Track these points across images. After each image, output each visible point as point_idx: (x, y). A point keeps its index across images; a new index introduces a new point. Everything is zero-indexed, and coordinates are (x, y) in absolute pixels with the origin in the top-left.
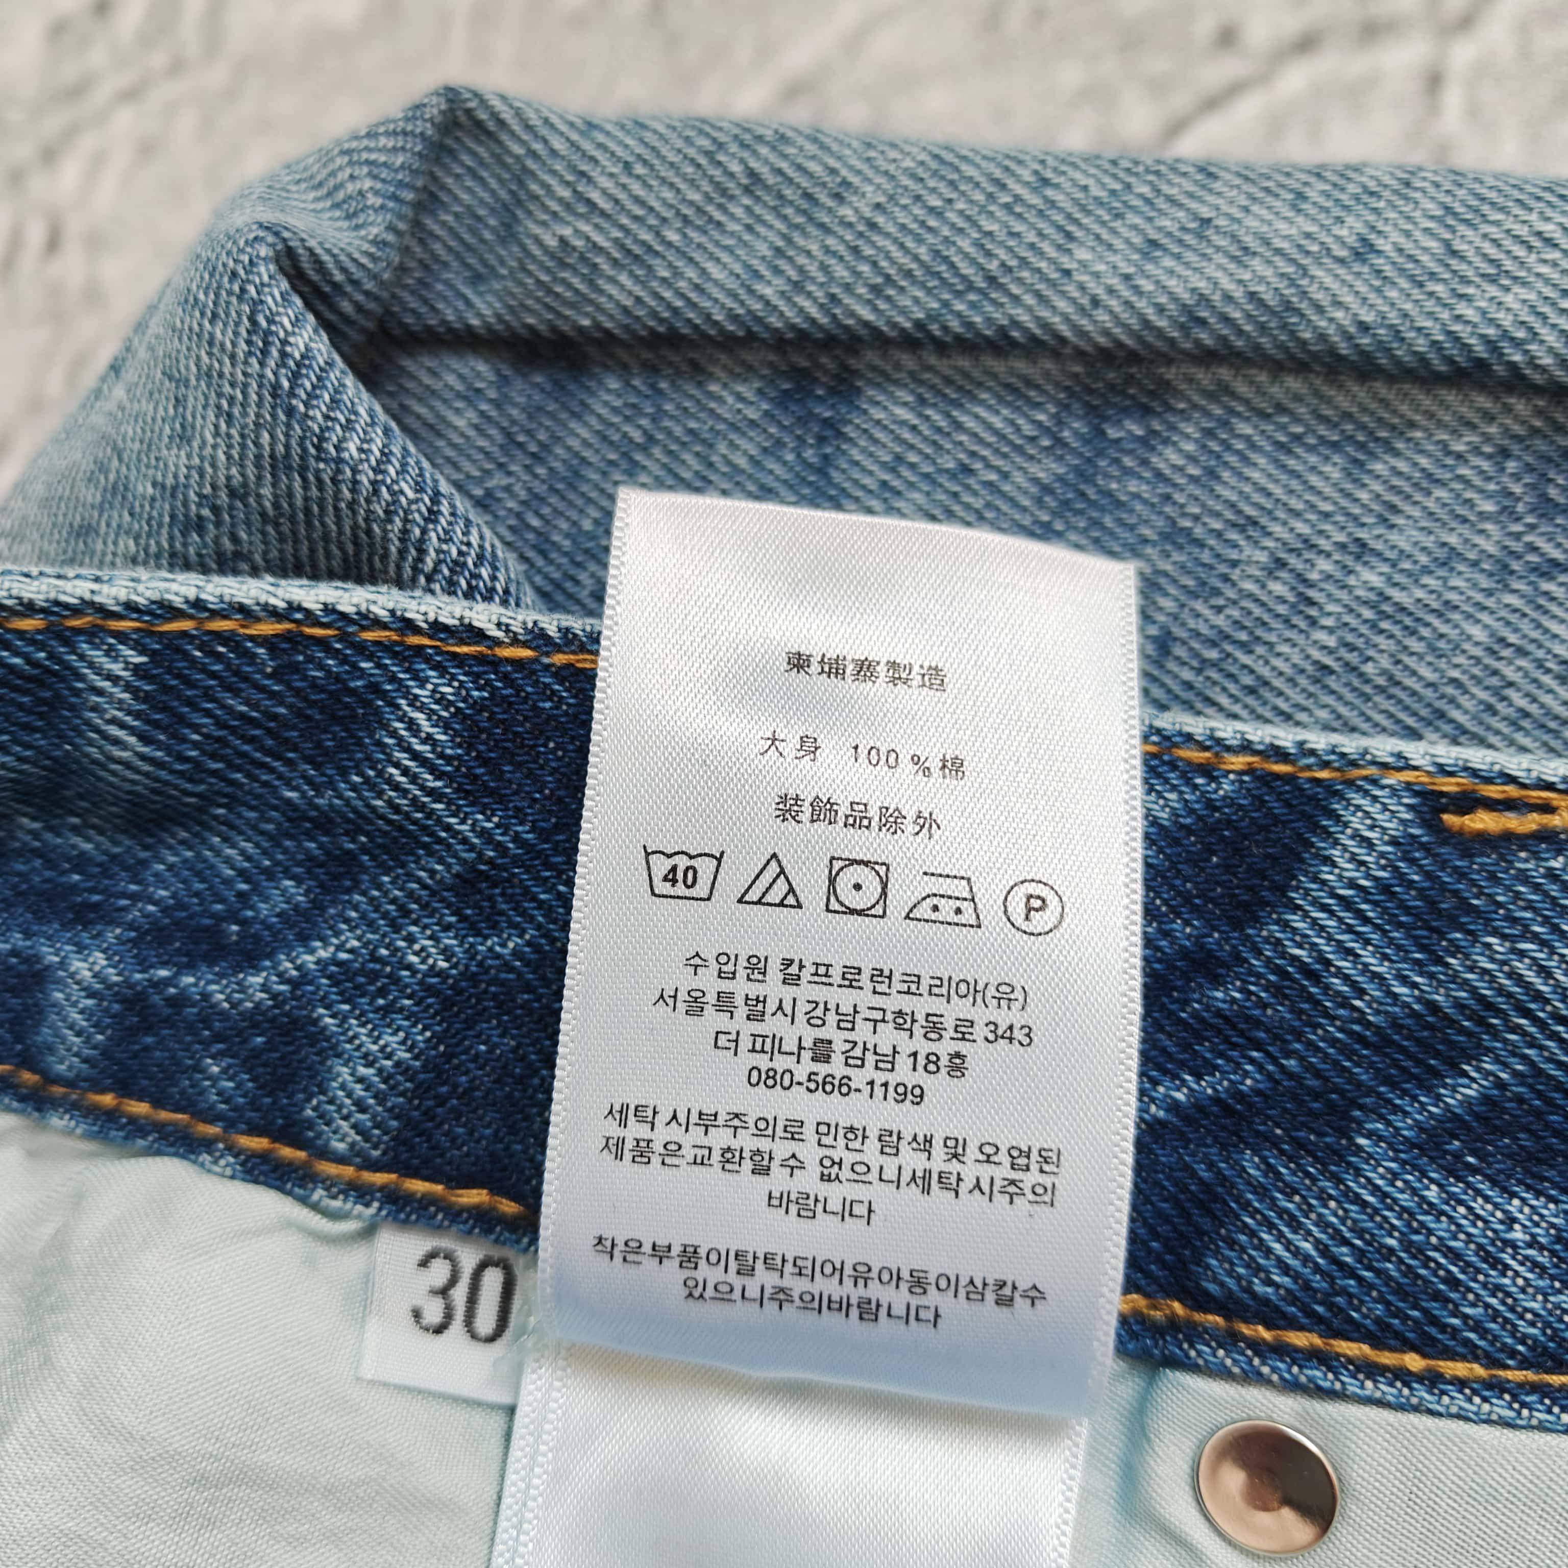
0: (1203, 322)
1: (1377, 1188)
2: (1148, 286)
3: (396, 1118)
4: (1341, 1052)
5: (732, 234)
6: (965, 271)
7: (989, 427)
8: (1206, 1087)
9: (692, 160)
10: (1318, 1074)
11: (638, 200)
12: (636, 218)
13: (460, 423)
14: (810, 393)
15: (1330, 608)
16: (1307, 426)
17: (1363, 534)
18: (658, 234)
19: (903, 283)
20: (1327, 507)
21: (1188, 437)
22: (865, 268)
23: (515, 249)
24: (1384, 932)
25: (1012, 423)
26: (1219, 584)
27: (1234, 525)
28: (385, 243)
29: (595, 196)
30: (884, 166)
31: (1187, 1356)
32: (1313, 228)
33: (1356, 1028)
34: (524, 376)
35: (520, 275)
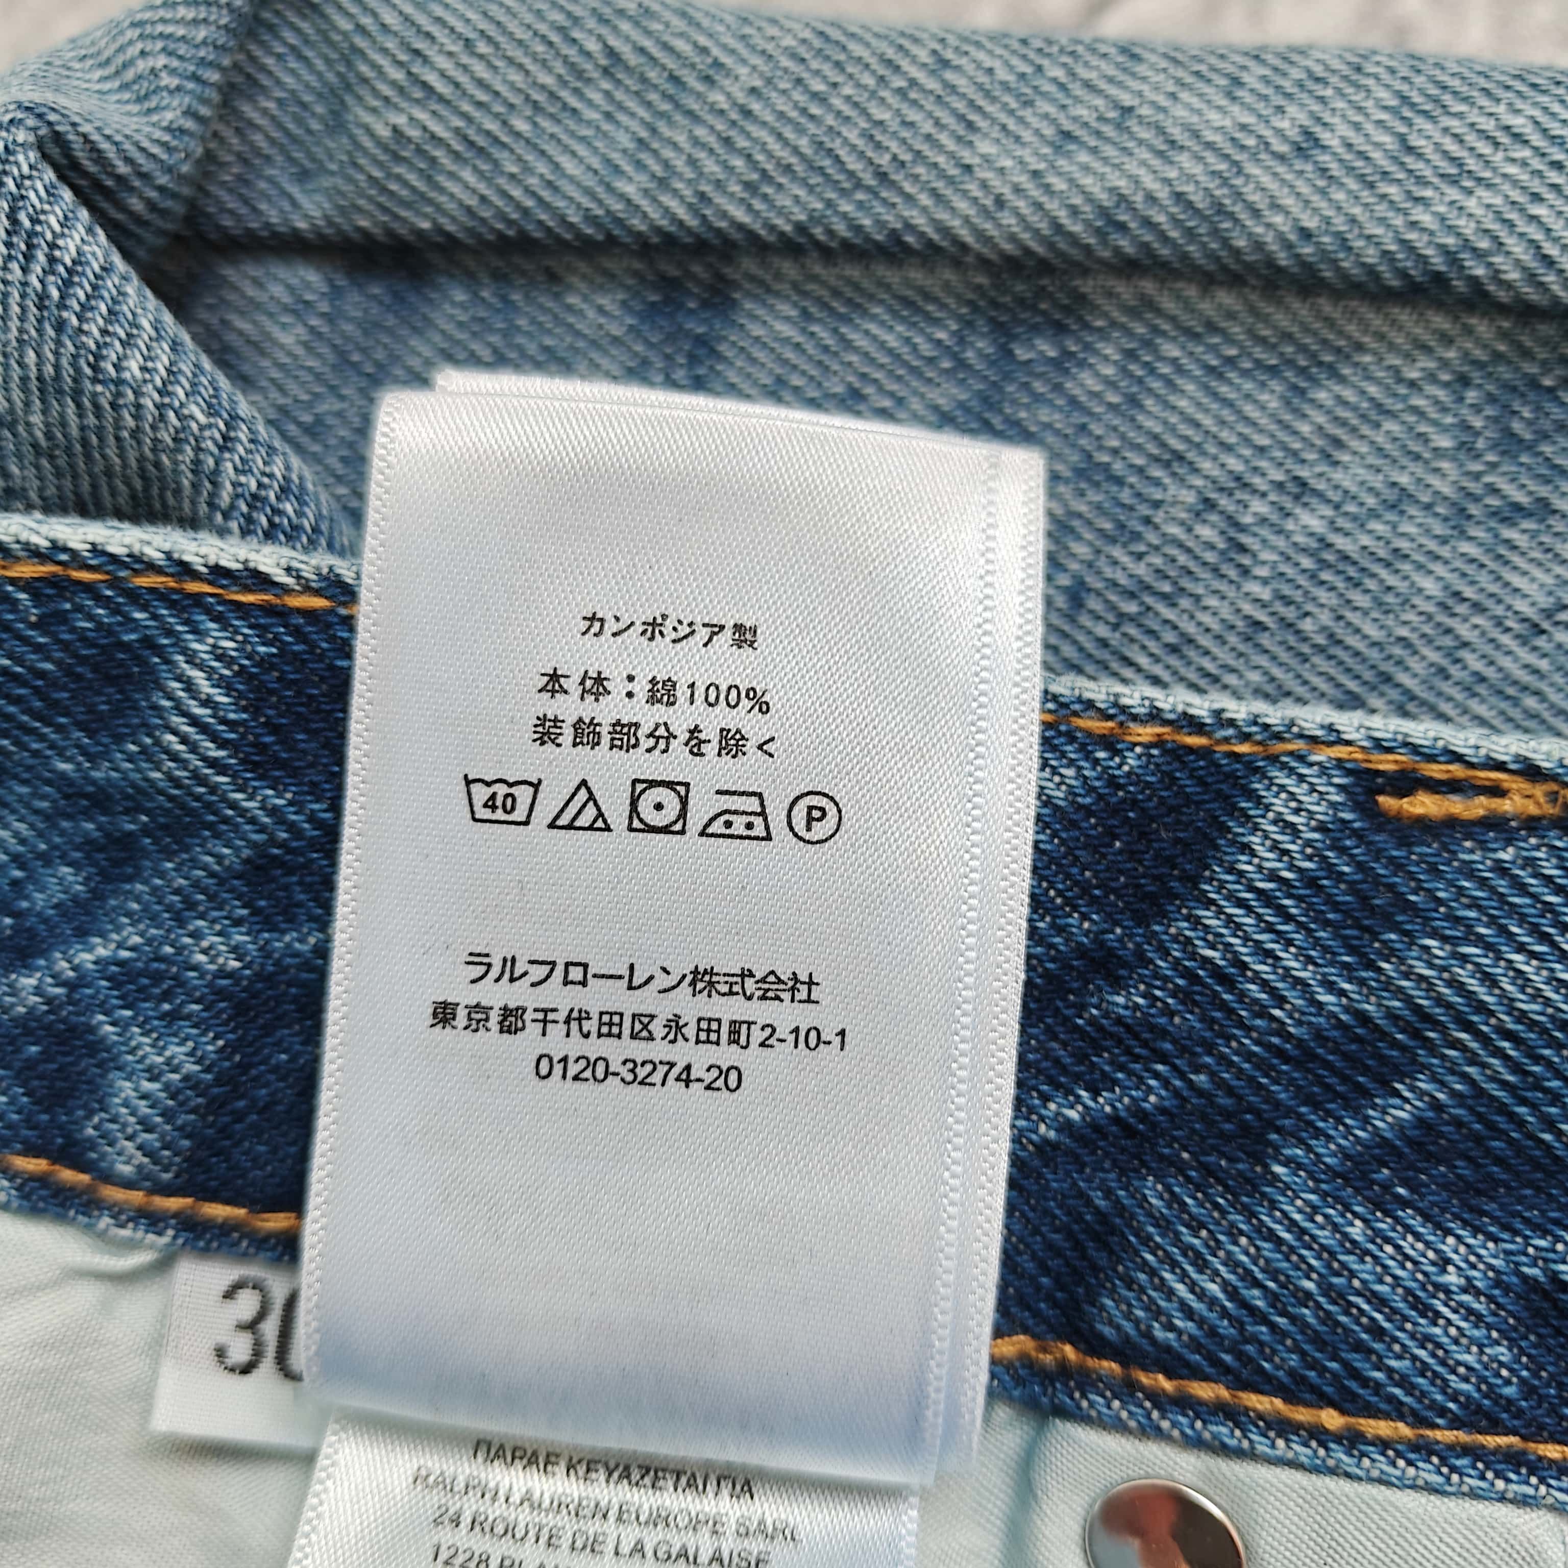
0: (1122, 227)
1: (1293, 1222)
2: (1059, 185)
3: (188, 1137)
4: (1257, 1067)
5: (589, 123)
6: (851, 167)
7: (882, 345)
8: (1104, 1104)
9: (543, 37)
10: (1230, 1092)
11: (481, 83)
12: (480, 105)
13: (287, 339)
14: (680, 306)
15: (1265, 556)
16: (1242, 348)
17: (1304, 473)
18: (505, 123)
19: (782, 180)
20: (1264, 441)
21: (1106, 358)
22: (738, 163)
23: (345, 140)
24: (1309, 931)
25: (908, 340)
26: (1140, 528)
27: (1157, 459)
28: (182, 131)
29: (432, 78)
30: (762, 44)
31: (1079, 1408)
32: (1249, 119)
33: (1275, 1040)
34: (360, 286)
35: (351, 171)
